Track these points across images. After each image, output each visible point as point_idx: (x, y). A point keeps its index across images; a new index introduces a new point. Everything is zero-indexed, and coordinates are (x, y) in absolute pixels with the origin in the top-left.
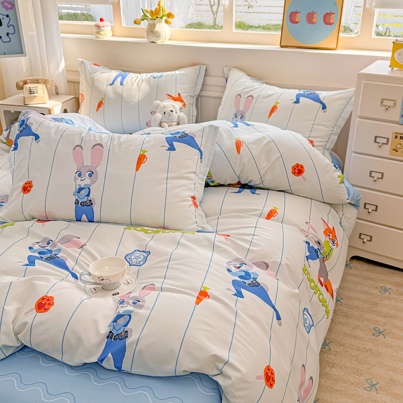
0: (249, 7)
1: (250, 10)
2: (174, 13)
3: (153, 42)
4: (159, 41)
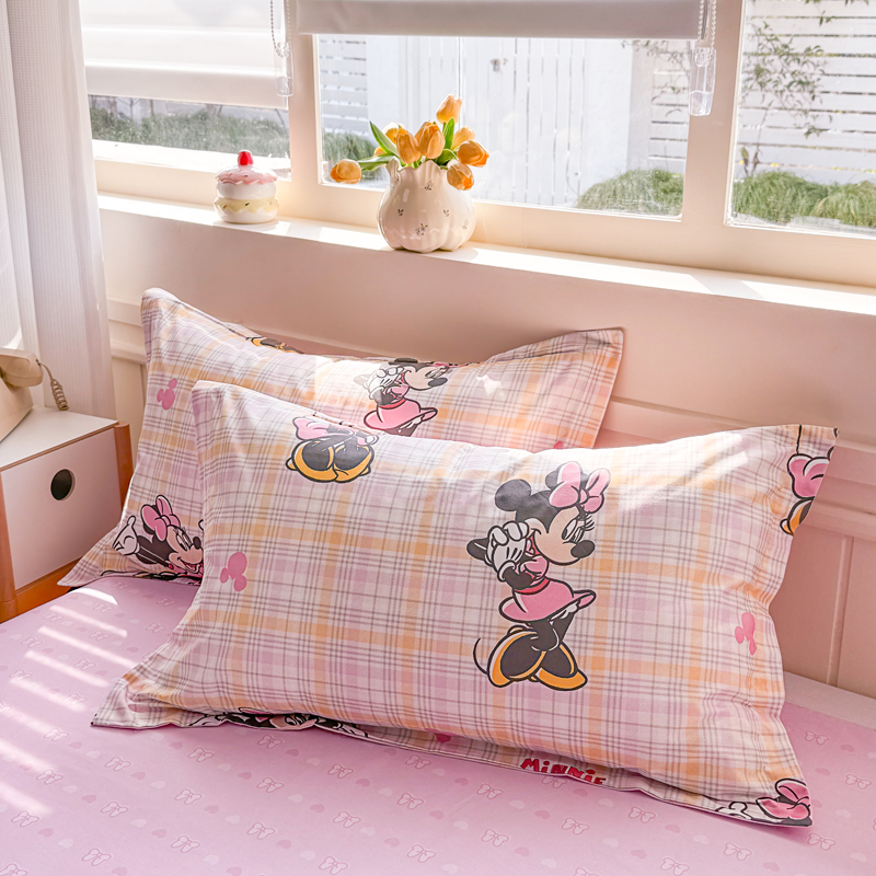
0: (808, 133)
1: (813, 139)
2: (485, 147)
3: (403, 249)
4: (424, 247)
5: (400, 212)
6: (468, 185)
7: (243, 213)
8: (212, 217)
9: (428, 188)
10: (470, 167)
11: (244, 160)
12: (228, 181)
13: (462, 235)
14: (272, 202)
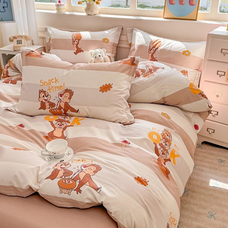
3: (89, 15)
4: (92, 14)
5: (89, 9)
6: (99, 4)
7: (60, 11)
8: (55, 12)
9: (92, 5)
10: (99, 1)
11: (59, 2)
12: (58, 5)
13: (98, 12)
14: (64, 9)
